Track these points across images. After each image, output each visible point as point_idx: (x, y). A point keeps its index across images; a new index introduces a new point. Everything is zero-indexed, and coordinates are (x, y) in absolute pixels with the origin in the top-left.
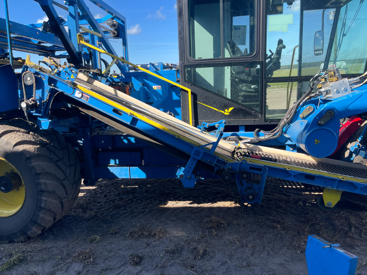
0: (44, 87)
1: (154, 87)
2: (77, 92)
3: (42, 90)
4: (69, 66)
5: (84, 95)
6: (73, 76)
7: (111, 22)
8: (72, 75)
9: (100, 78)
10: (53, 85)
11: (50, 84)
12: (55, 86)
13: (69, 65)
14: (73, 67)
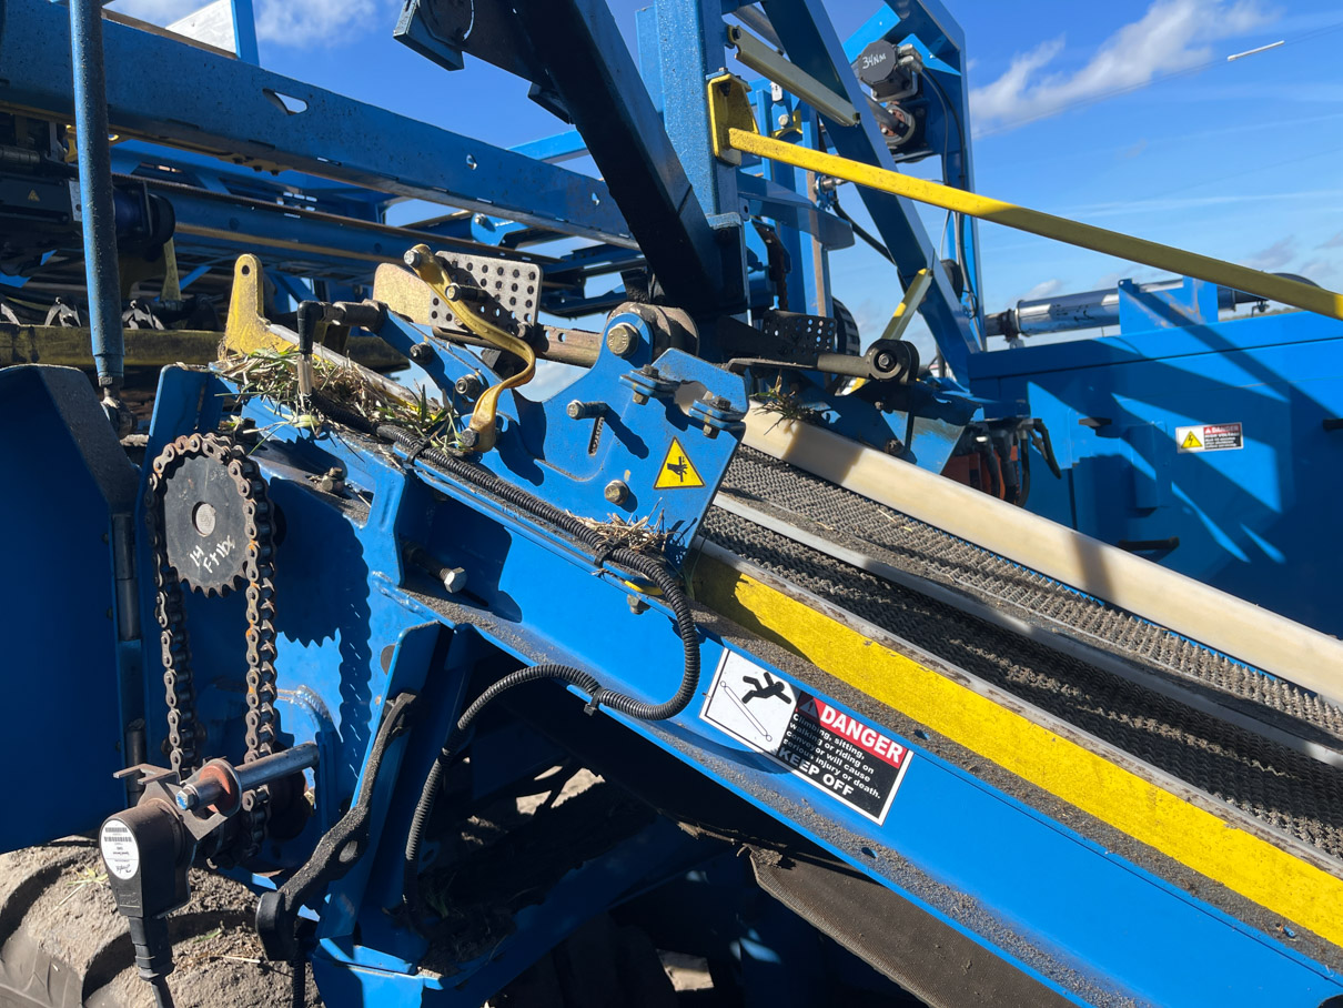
0: (366, 612)
1: (1181, 435)
2: (735, 669)
3: (343, 649)
4: (635, 339)
5: (828, 716)
6: (678, 469)
7: (883, 57)
8: (675, 455)
9: (897, 421)
10: (449, 578)
11: (418, 576)
12: (478, 592)
13: (640, 326)
14: (682, 340)
